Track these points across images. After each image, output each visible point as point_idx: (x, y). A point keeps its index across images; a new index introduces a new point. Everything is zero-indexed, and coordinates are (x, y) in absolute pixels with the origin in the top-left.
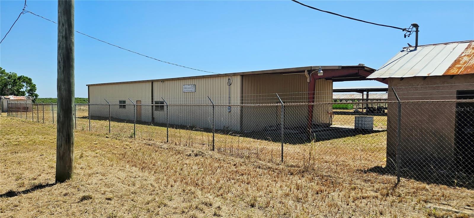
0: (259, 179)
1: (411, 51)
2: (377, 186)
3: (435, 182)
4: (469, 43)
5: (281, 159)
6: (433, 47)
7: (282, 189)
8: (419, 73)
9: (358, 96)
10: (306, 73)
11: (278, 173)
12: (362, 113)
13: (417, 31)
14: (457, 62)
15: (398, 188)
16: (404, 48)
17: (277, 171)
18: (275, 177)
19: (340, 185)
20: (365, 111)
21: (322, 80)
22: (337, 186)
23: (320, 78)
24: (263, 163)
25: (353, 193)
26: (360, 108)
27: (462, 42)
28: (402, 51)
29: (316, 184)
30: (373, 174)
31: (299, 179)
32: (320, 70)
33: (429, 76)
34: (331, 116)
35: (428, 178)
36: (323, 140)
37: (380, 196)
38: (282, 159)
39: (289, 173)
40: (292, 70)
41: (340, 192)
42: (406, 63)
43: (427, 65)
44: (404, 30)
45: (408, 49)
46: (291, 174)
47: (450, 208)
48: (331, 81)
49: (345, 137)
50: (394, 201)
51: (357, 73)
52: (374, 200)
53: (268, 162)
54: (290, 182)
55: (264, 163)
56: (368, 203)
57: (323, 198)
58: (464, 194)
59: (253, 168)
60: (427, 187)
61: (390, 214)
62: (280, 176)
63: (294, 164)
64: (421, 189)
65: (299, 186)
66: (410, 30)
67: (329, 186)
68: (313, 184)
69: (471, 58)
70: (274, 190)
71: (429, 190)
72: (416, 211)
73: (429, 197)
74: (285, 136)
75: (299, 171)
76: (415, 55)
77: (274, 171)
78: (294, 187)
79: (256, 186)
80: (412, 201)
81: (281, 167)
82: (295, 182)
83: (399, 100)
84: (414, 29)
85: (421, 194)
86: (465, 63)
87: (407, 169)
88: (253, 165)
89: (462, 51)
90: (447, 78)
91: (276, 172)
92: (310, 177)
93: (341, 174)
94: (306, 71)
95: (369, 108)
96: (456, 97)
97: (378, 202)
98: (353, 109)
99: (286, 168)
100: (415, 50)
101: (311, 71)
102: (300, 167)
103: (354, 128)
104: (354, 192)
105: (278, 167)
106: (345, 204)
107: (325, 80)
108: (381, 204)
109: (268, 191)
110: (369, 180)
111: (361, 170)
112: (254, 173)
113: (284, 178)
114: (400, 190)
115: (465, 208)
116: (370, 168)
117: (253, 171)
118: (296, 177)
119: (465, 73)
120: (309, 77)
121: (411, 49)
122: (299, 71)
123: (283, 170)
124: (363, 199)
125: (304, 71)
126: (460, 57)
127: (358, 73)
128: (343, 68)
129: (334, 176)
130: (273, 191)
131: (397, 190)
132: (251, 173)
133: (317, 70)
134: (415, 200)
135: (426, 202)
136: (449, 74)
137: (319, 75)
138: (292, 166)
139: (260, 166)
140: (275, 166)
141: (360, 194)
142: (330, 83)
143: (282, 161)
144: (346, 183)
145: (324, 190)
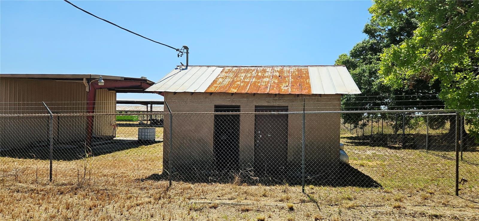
0: (17, 205)
1: (183, 69)
2: (151, 192)
3: (198, 182)
4: (223, 68)
5: (49, 178)
6: (199, 68)
7: (48, 211)
8: (188, 89)
9: (143, 108)
10: (85, 81)
11: (43, 195)
12: (146, 125)
13: (187, 53)
14: (215, 82)
15: (169, 190)
16: (177, 66)
17: (42, 193)
18: (39, 200)
19: (115, 197)
20: (149, 122)
21: (105, 90)
22: (113, 198)
23: (101, 88)
24: (23, 185)
25: (128, 203)
26: (145, 120)
27: (219, 67)
28: (176, 69)
29: (90, 199)
30: (150, 181)
31: (71, 198)
32: (100, 79)
33: (195, 92)
34: (114, 129)
35: (192, 179)
36: (105, 153)
37: (153, 201)
38: (51, 177)
39: (59, 193)
40: (67, 76)
41: (116, 203)
42: (178, 80)
43: (194, 83)
44: (177, 50)
45: (180, 67)
46: (61, 194)
47: (206, 201)
48: (114, 92)
49: (127, 149)
50: (164, 203)
51: (139, 86)
52: (147, 205)
53: (32, 183)
54: (58, 202)
55: (25, 185)
56: (142, 209)
57: (96, 213)
58: (217, 188)
59: (9, 193)
60: (192, 186)
61: (160, 215)
62: (46, 197)
63: (66, 182)
64: (187, 189)
65: (69, 205)
66: (182, 51)
67: (104, 199)
68: (86, 200)
69: (224, 80)
70: (37, 215)
71: (193, 188)
72: (181, 208)
73: (192, 194)
74: (54, 151)
75: (71, 188)
76: (186, 74)
77: (38, 193)
78: (63, 207)
79: (11, 213)
80: (179, 200)
81: (48, 187)
82: (65, 201)
83: (171, 112)
84: (185, 51)
85: (186, 193)
86: (220, 83)
87: (177, 173)
88: (9, 189)
89: (219, 74)
90: (208, 94)
91: (40, 194)
92: (84, 193)
93: (118, 186)
94: (84, 79)
95: (153, 120)
96: (214, 110)
97: (151, 206)
98: (139, 120)
99: (55, 188)
100: (186, 69)
101: (90, 79)
102: (73, 184)
103: (137, 139)
104: (129, 201)
105: (44, 187)
106: (118, 214)
107: (108, 90)
108: (153, 208)
109: (28, 217)
110: (145, 188)
111: (139, 179)
112: (9, 199)
113: (52, 199)
114: (171, 193)
115: (216, 199)
116: (147, 176)
117: (8, 196)
118: (68, 196)
119: (219, 91)
120: (88, 86)
121: (184, 67)
122: (76, 79)
123: (50, 190)
124: (137, 206)
125: (82, 79)
126: (217, 78)
127: (141, 86)
128: (126, 79)
129: (111, 189)
130: (34, 216)
131: (168, 193)
132: (6, 199)
133: (97, 79)
134: (181, 199)
135: (189, 199)
136: (209, 91)
137: (99, 84)
138: (63, 184)
139: (19, 189)
140: (40, 187)
141: (135, 202)
142: (114, 94)
143: (51, 180)
144: (123, 194)
145: (99, 204)
